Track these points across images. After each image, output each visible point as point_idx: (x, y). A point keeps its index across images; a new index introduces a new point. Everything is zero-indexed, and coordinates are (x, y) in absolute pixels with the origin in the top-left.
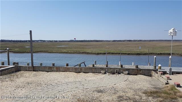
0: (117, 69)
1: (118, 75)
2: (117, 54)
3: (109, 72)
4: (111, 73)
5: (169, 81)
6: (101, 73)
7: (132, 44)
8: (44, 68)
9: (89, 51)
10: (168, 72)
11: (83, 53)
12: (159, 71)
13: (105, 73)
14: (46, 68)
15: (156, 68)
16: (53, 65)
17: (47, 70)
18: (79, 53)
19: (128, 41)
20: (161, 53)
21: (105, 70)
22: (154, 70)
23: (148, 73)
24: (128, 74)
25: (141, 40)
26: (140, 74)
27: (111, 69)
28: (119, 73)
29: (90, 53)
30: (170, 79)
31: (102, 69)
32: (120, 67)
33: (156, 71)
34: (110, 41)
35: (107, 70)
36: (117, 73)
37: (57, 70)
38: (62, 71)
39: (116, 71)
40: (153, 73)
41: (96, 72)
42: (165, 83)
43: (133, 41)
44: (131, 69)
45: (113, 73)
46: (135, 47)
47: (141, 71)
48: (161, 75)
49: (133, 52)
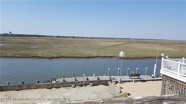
0: (84, 82)
1: (85, 87)
2: (70, 57)
3: (78, 85)
4: (80, 86)
5: (121, 89)
6: (71, 86)
8: (13, 86)
9: (39, 53)
10: (119, 82)
12: (113, 81)
13: (75, 87)
14: (16, 87)
15: (111, 79)
16: (23, 83)
17: (16, 89)
20: (106, 56)
21: (75, 84)
22: (110, 81)
23: (105, 83)
24: (93, 85)
26: (101, 84)
27: (79, 82)
28: (86, 85)
29: (42, 57)
30: (122, 88)
31: (72, 83)
32: (86, 80)
33: (111, 81)
34: (53, 37)
35: (76, 83)
36: (84, 85)
37: (28, 88)
38: (33, 89)
39: (84, 84)
40: (110, 83)
41: (67, 86)
42: (119, 92)
43: (77, 38)
44: (94, 81)
45: (82, 86)
46: (82, 47)
47: (102, 82)
48: (115, 84)
49: (83, 55)
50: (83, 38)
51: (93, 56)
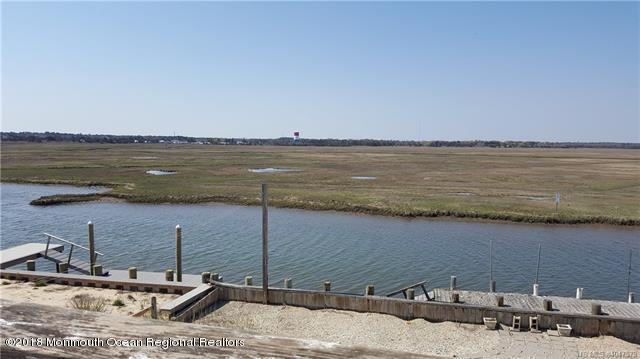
0: (535, 314)
1: (538, 335)
2: (477, 216)
3: (508, 322)
4: (516, 326)
6: (483, 323)
7: (510, 166)
8: (299, 295)
9: (374, 199)
11: (358, 210)
13: (498, 327)
14: (307, 296)
16: (328, 287)
17: (309, 304)
18: (345, 210)
19: (487, 144)
20: (633, 218)
21: (496, 316)
23: (628, 330)
24: (575, 333)
25: (533, 143)
26: (609, 334)
27: (514, 314)
28: (543, 329)
29: (382, 210)
31: (486, 311)
32: (543, 309)
34: (419, 144)
35: (501, 315)
36: (534, 326)
37: (339, 304)
39: (534, 321)
41: (465, 319)
43: (505, 145)
44: (580, 317)
45: (524, 328)
46: (528, 182)
47: (613, 324)
49: (531, 212)
50: (533, 144)
51: (576, 217)
